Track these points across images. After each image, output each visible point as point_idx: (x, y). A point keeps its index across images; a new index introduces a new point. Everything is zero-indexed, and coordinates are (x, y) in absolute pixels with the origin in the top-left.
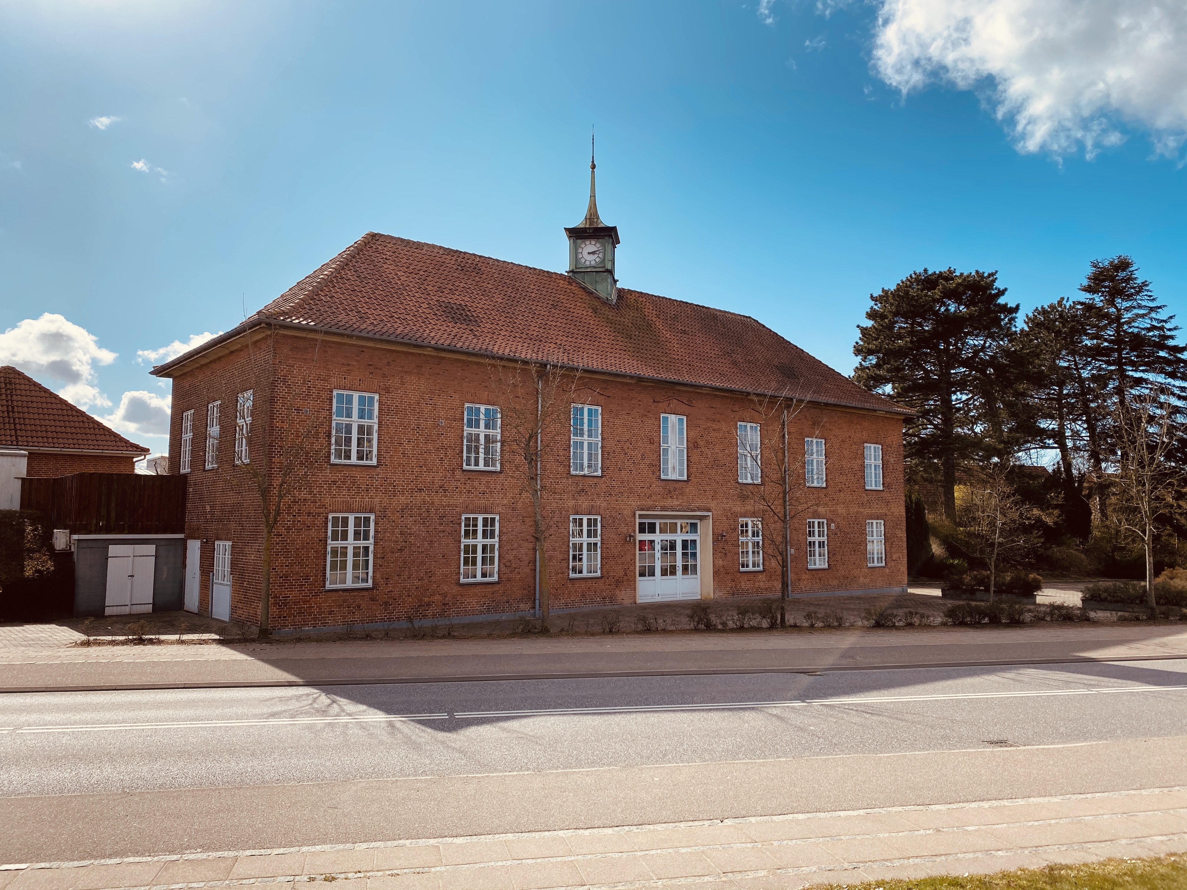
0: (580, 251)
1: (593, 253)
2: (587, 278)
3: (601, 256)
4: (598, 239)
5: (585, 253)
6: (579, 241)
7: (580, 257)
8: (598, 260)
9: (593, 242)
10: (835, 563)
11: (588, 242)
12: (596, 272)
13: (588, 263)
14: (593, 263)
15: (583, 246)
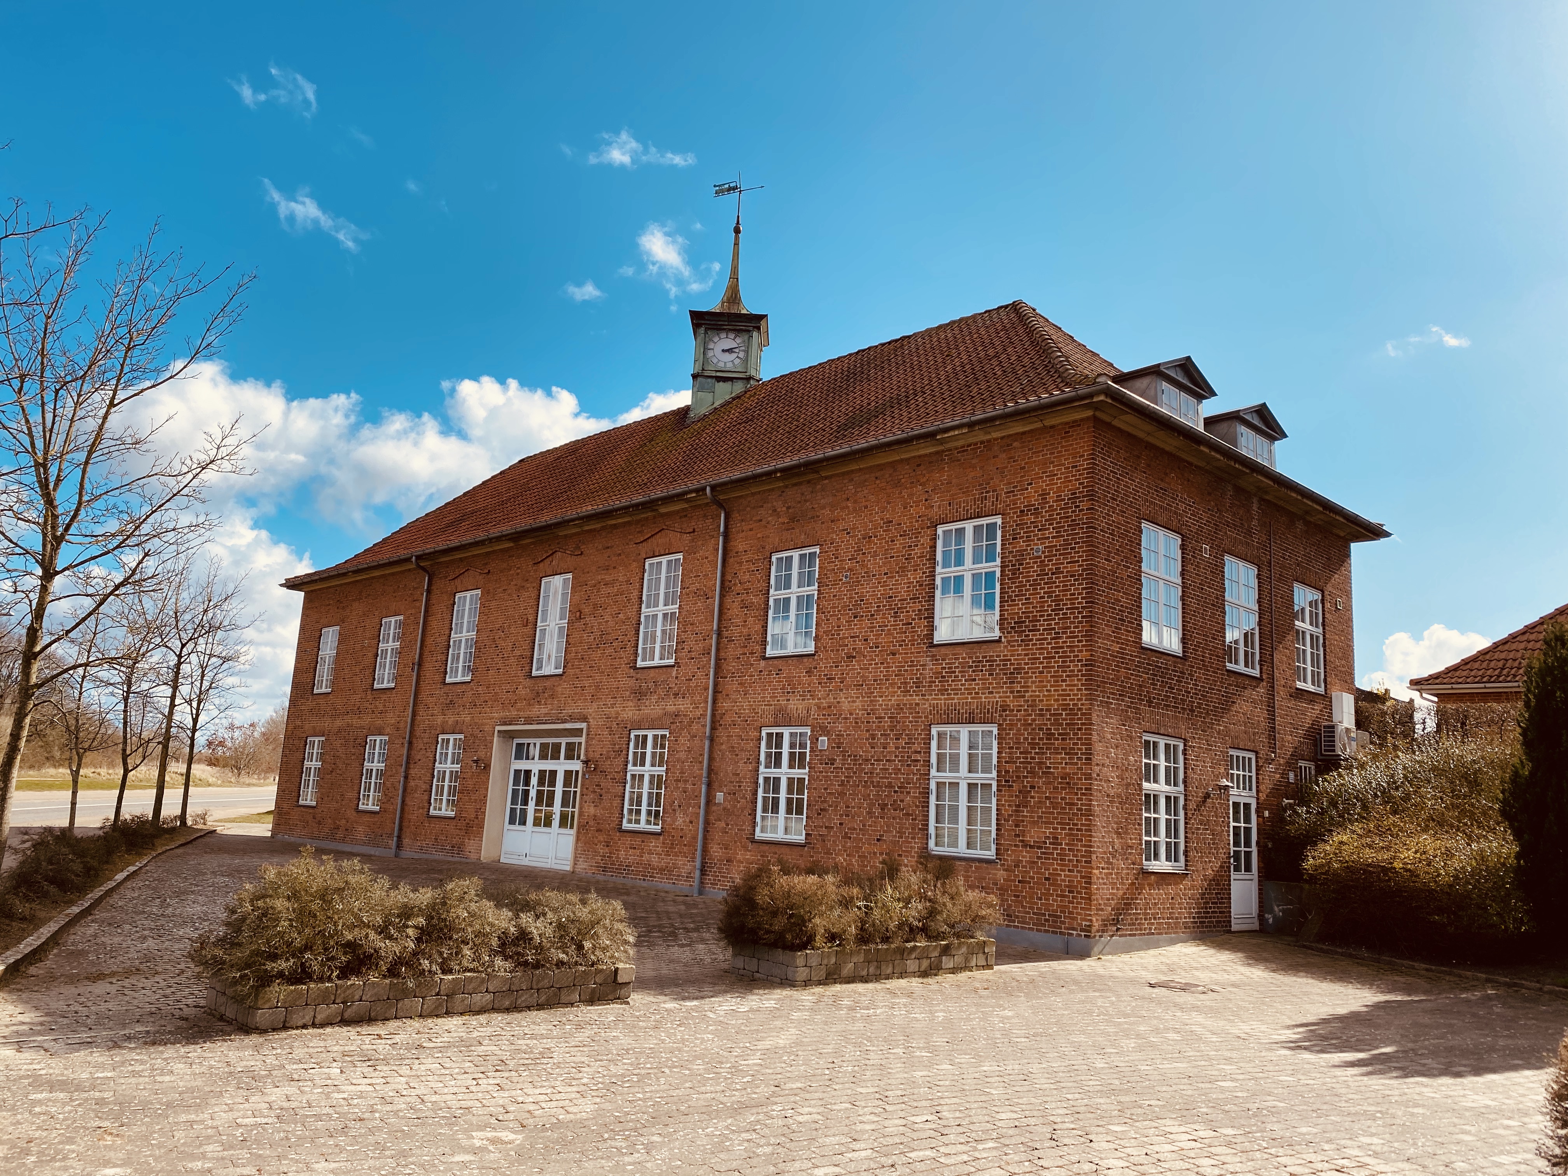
10: (824, 831)
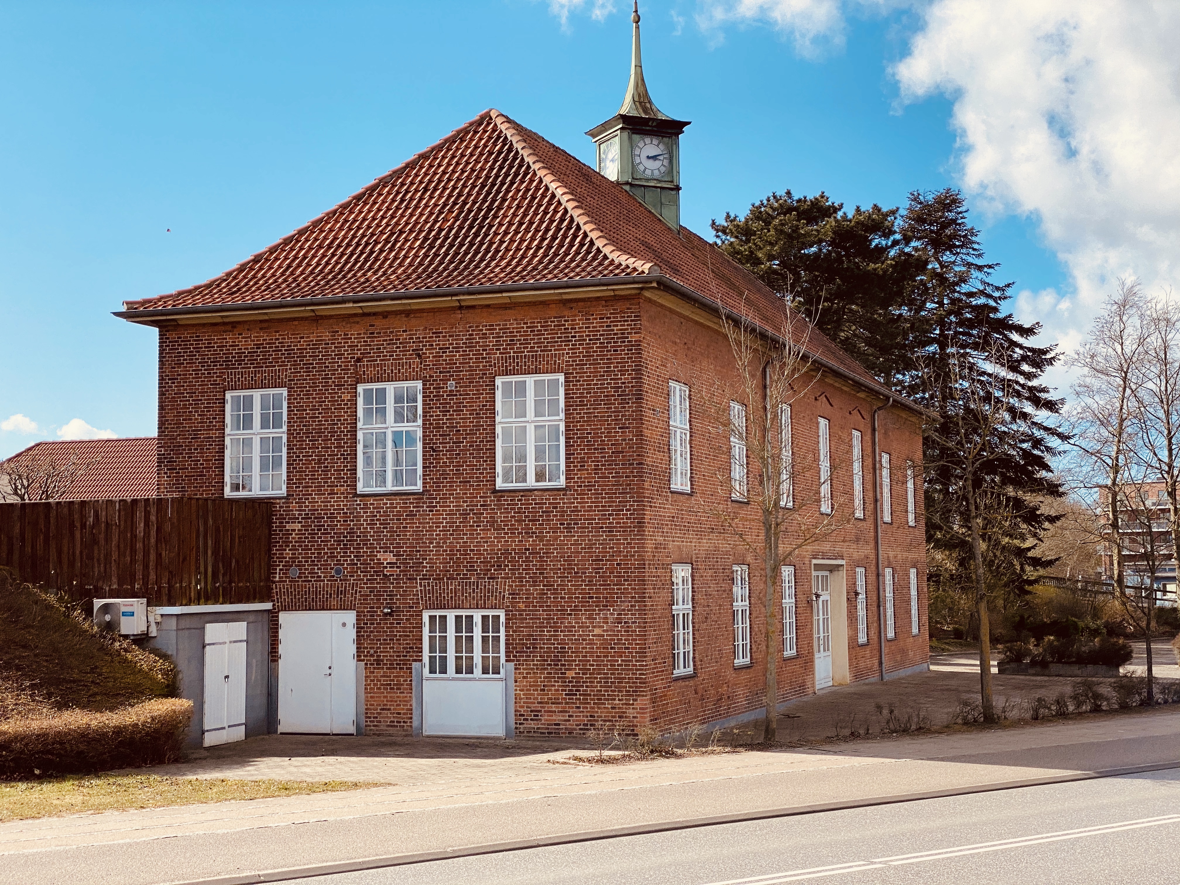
0: (637, 152)
1: (654, 158)
2: (650, 196)
3: (666, 162)
4: (663, 137)
5: (644, 155)
6: (636, 137)
7: (638, 161)
8: (663, 169)
9: (655, 142)
11: (648, 140)
12: (661, 188)
13: (648, 173)
14: (656, 173)
15: (641, 144)
